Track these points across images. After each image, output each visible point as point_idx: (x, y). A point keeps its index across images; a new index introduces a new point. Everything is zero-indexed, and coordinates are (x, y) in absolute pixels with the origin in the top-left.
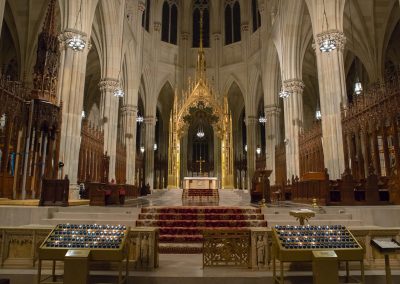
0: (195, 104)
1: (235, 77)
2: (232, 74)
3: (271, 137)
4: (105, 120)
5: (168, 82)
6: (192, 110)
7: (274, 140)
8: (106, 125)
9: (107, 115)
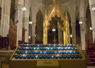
0: (54, 16)
1: (66, 8)
2: (65, 6)
3: (83, 30)
4: (17, 22)
5: (40, 10)
6: (52, 18)
7: (84, 31)
8: (18, 24)
9: (18, 19)
